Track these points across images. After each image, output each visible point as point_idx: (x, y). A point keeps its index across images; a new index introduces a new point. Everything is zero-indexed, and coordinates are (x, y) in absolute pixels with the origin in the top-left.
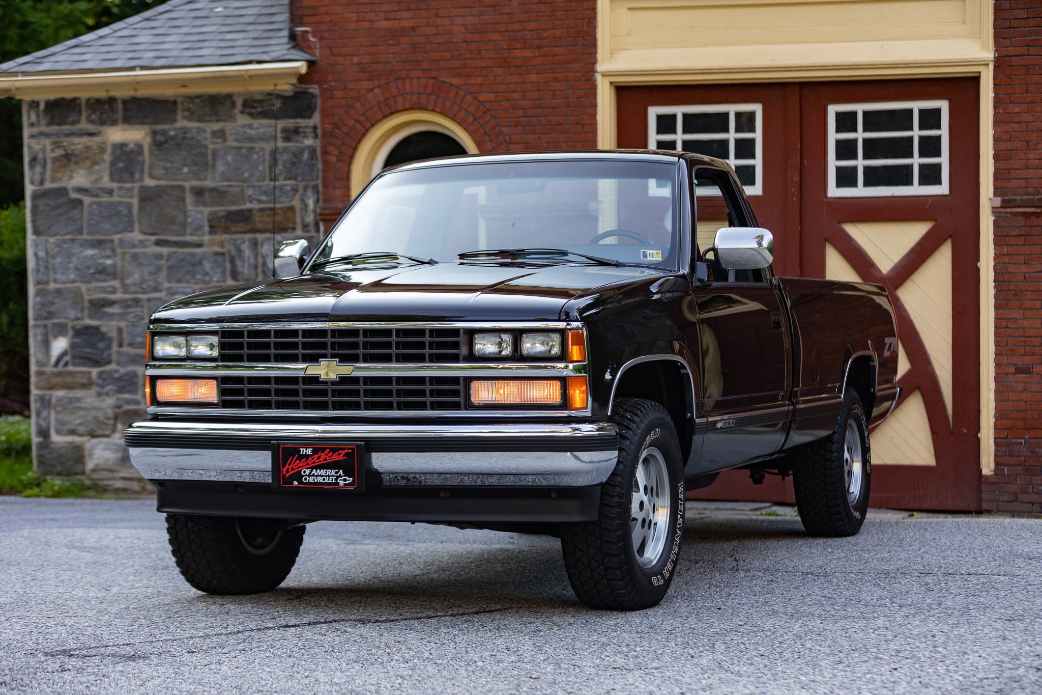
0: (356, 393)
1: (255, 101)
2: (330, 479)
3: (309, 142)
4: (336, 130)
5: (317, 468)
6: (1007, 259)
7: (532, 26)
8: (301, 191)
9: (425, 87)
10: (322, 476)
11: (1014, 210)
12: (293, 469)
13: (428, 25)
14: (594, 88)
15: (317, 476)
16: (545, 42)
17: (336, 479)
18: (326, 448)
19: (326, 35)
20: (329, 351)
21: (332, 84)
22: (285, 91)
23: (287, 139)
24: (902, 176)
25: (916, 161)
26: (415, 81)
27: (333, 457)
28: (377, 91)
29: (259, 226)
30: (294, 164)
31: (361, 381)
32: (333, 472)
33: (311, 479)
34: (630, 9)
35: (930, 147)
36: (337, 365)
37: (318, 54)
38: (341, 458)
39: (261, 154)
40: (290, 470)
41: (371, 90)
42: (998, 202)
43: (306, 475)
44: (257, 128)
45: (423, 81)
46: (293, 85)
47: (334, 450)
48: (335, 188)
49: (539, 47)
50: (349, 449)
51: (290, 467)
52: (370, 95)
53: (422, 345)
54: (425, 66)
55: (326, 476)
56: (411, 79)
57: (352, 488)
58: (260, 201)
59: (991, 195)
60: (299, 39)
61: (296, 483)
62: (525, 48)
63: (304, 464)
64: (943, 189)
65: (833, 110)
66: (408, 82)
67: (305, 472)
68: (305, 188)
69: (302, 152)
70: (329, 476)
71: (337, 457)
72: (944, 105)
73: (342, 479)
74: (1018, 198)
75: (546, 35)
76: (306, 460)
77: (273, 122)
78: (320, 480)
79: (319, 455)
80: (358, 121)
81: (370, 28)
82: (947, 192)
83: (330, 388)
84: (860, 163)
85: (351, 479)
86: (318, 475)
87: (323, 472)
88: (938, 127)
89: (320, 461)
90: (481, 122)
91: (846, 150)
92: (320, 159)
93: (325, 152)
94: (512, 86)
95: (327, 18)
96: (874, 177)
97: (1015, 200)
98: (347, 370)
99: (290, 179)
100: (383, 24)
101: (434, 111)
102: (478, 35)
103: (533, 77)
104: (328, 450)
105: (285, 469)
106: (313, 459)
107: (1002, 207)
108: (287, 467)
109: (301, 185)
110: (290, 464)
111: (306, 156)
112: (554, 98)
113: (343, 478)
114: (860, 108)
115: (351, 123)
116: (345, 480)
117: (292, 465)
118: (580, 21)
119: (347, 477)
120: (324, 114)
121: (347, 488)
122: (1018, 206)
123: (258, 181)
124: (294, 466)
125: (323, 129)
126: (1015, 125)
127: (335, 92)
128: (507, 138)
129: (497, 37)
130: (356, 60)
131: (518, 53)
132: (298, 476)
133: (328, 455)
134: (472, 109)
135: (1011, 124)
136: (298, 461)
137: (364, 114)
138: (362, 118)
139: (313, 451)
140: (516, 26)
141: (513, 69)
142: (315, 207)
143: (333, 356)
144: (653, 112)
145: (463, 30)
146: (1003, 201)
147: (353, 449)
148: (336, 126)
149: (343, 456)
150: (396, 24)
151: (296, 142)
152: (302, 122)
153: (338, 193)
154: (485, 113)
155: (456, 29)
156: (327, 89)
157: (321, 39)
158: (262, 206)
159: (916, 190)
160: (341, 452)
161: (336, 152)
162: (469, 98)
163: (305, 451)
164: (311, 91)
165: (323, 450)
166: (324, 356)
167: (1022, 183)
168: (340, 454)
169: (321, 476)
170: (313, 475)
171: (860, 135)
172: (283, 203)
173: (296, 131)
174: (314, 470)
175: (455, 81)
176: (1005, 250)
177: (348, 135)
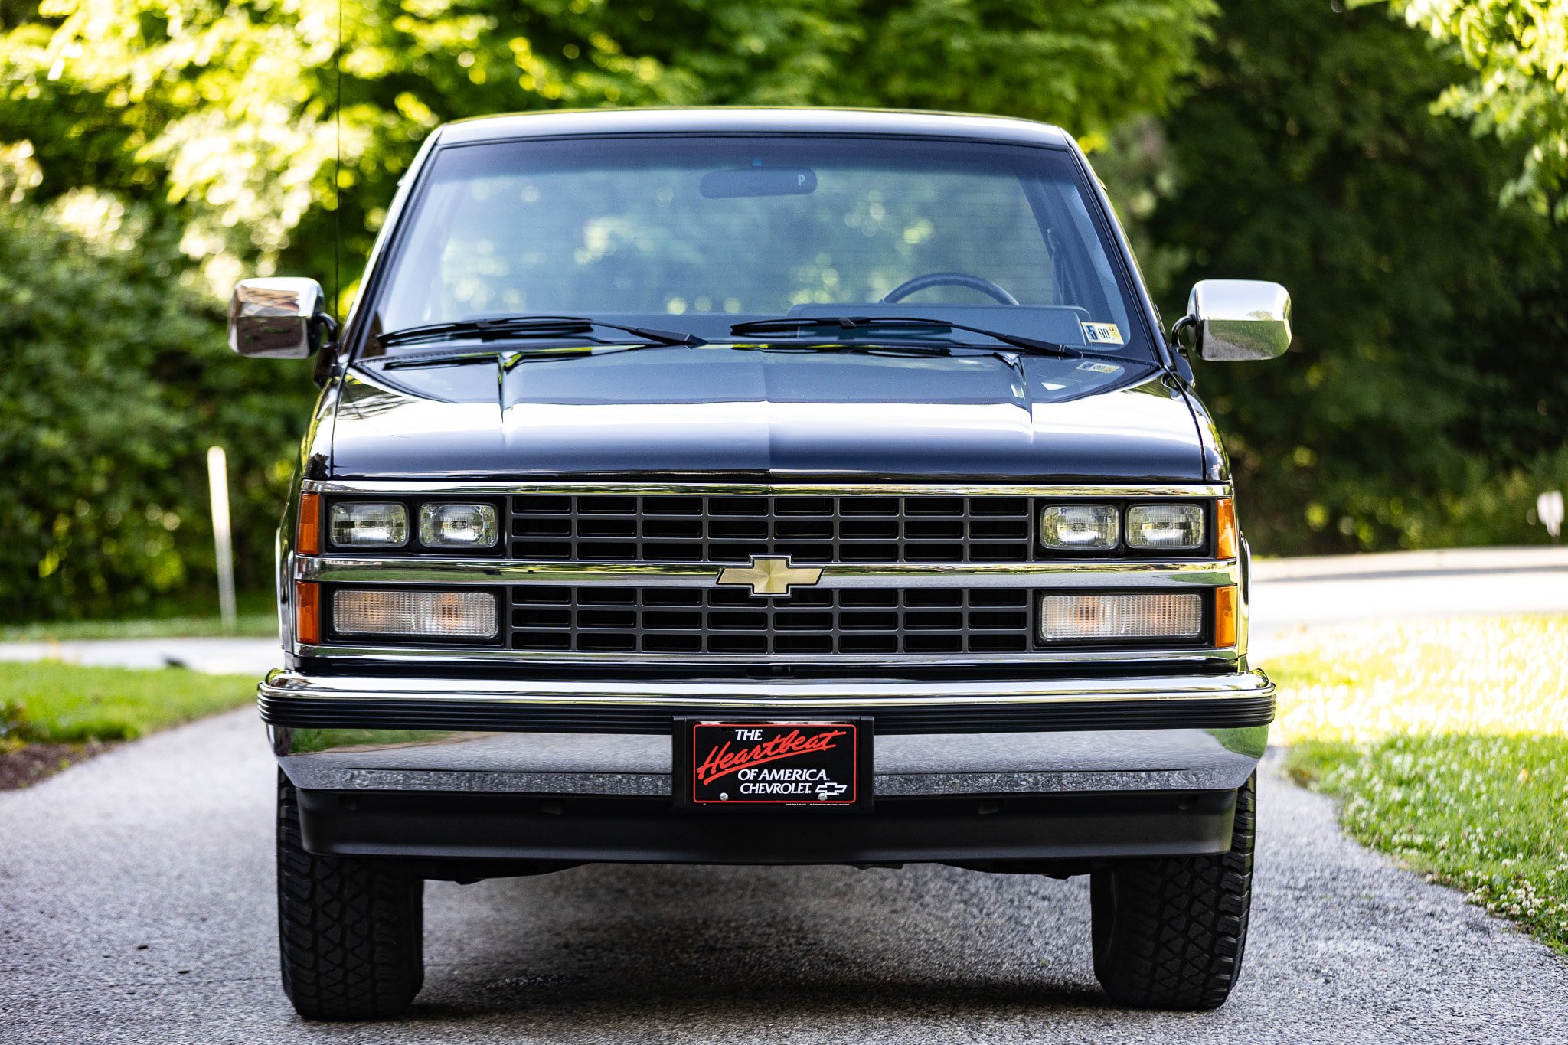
0: (825, 620)
2: (800, 787)
5: (770, 766)
10: (783, 782)
12: (719, 770)
15: (770, 783)
17: (812, 788)
18: (792, 729)
20: (771, 539)
27: (807, 745)
31: (836, 597)
32: (806, 774)
33: (759, 789)
36: (788, 567)
38: (824, 748)
40: (713, 771)
43: (748, 781)
47: (808, 732)
50: (840, 729)
51: (714, 765)
53: (956, 529)
55: (791, 782)
57: (846, 803)
61: (724, 796)
63: (743, 760)
67: (744, 775)
70: (797, 782)
71: (812, 745)
73: (825, 786)
76: (748, 753)
78: (778, 788)
79: (776, 741)
83: (771, 610)
85: (845, 787)
86: (774, 781)
87: (784, 775)
89: (779, 754)
98: (806, 575)
104: (796, 732)
105: (701, 770)
106: (762, 749)
108: (706, 765)
110: (713, 760)
113: (827, 784)
116: (831, 789)
117: (717, 761)
119: (835, 785)
121: (835, 804)
124: (721, 763)
132: (731, 783)
133: (797, 742)
136: (732, 754)
139: (762, 735)
143: (780, 549)
147: (849, 730)
149: (828, 744)
160: (821, 736)
163: (746, 734)
165: (785, 731)
166: (762, 549)
168: (820, 740)
169: (780, 781)
170: (764, 780)
174: (766, 771)
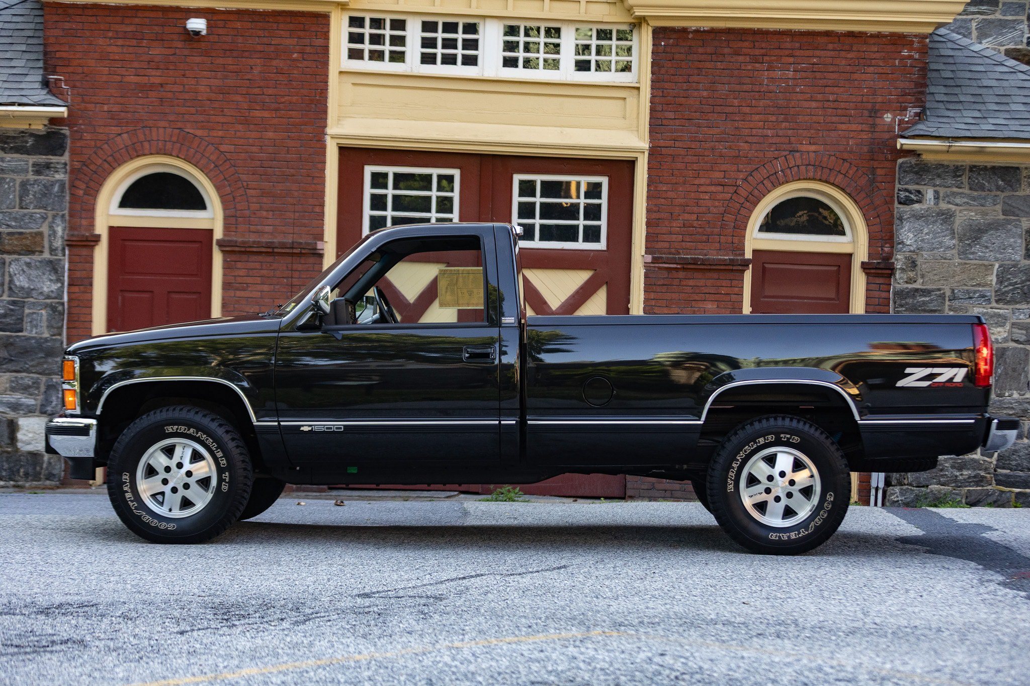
1: (8, 137)
3: (59, 176)
4: (84, 168)
6: (653, 303)
7: (270, 91)
8: (50, 219)
9: (171, 136)
11: (661, 265)
13: (175, 83)
14: (324, 147)
16: (281, 106)
19: (78, 84)
21: (82, 127)
22: (38, 130)
23: (38, 172)
24: (569, 234)
25: (581, 222)
26: (161, 131)
28: (125, 136)
29: (7, 248)
30: (44, 195)
34: (354, 84)
35: (593, 212)
37: (69, 101)
39: (11, 184)
41: (120, 135)
42: (649, 258)
44: (9, 161)
45: (169, 131)
46: (45, 125)
48: (81, 218)
49: (276, 110)
52: (118, 139)
54: (172, 118)
56: (158, 128)
58: (8, 226)
59: (643, 253)
60: (52, 85)
62: (263, 110)
64: (602, 245)
65: (517, 178)
66: (154, 130)
68: (54, 217)
69: (53, 184)
72: (604, 181)
74: (664, 256)
75: (283, 100)
77: (24, 157)
80: (105, 160)
81: (121, 82)
82: (604, 248)
84: (537, 222)
88: (600, 197)
90: (221, 168)
91: (526, 211)
92: (68, 192)
93: (73, 186)
94: (251, 141)
95: (80, 70)
96: (548, 233)
97: (662, 258)
99: (39, 208)
100: (133, 79)
101: (178, 157)
102: (221, 96)
103: (270, 134)
107: (652, 263)
109: (50, 214)
111: (56, 189)
112: (288, 153)
114: (538, 178)
115: (99, 162)
118: (313, 91)
120: (73, 153)
122: (665, 263)
123: (8, 208)
125: (71, 165)
126: (663, 200)
127: (85, 134)
128: (245, 184)
129: (238, 98)
130: (106, 108)
131: (257, 114)
134: (213, 157)
135: (660, 200)
137: (112, 155)
138: (110, 159)
140: (257, 91)
141: (252, 126)
142: (63, 233)
144: (369, 170)
145: (208, 90)
146: (653, 258)
148: (84, 164)
150: (145, 80)
151: (47, 175)
152: (54, 159)
153: (84, 222)
154: (225, 161)
155: (202, 88)
156: (76, 131)
157: (73, 87)
158: (10, 230)
159: (580, 245)
161: (83, 186)
162: (211, 148)
164: (62, 132)
167: (666, 245)
171: (538, 200)
172: (32, 228)
173: (48, 166)
175: (199, 133)
176: (652, 296)
177: (95, 172)
